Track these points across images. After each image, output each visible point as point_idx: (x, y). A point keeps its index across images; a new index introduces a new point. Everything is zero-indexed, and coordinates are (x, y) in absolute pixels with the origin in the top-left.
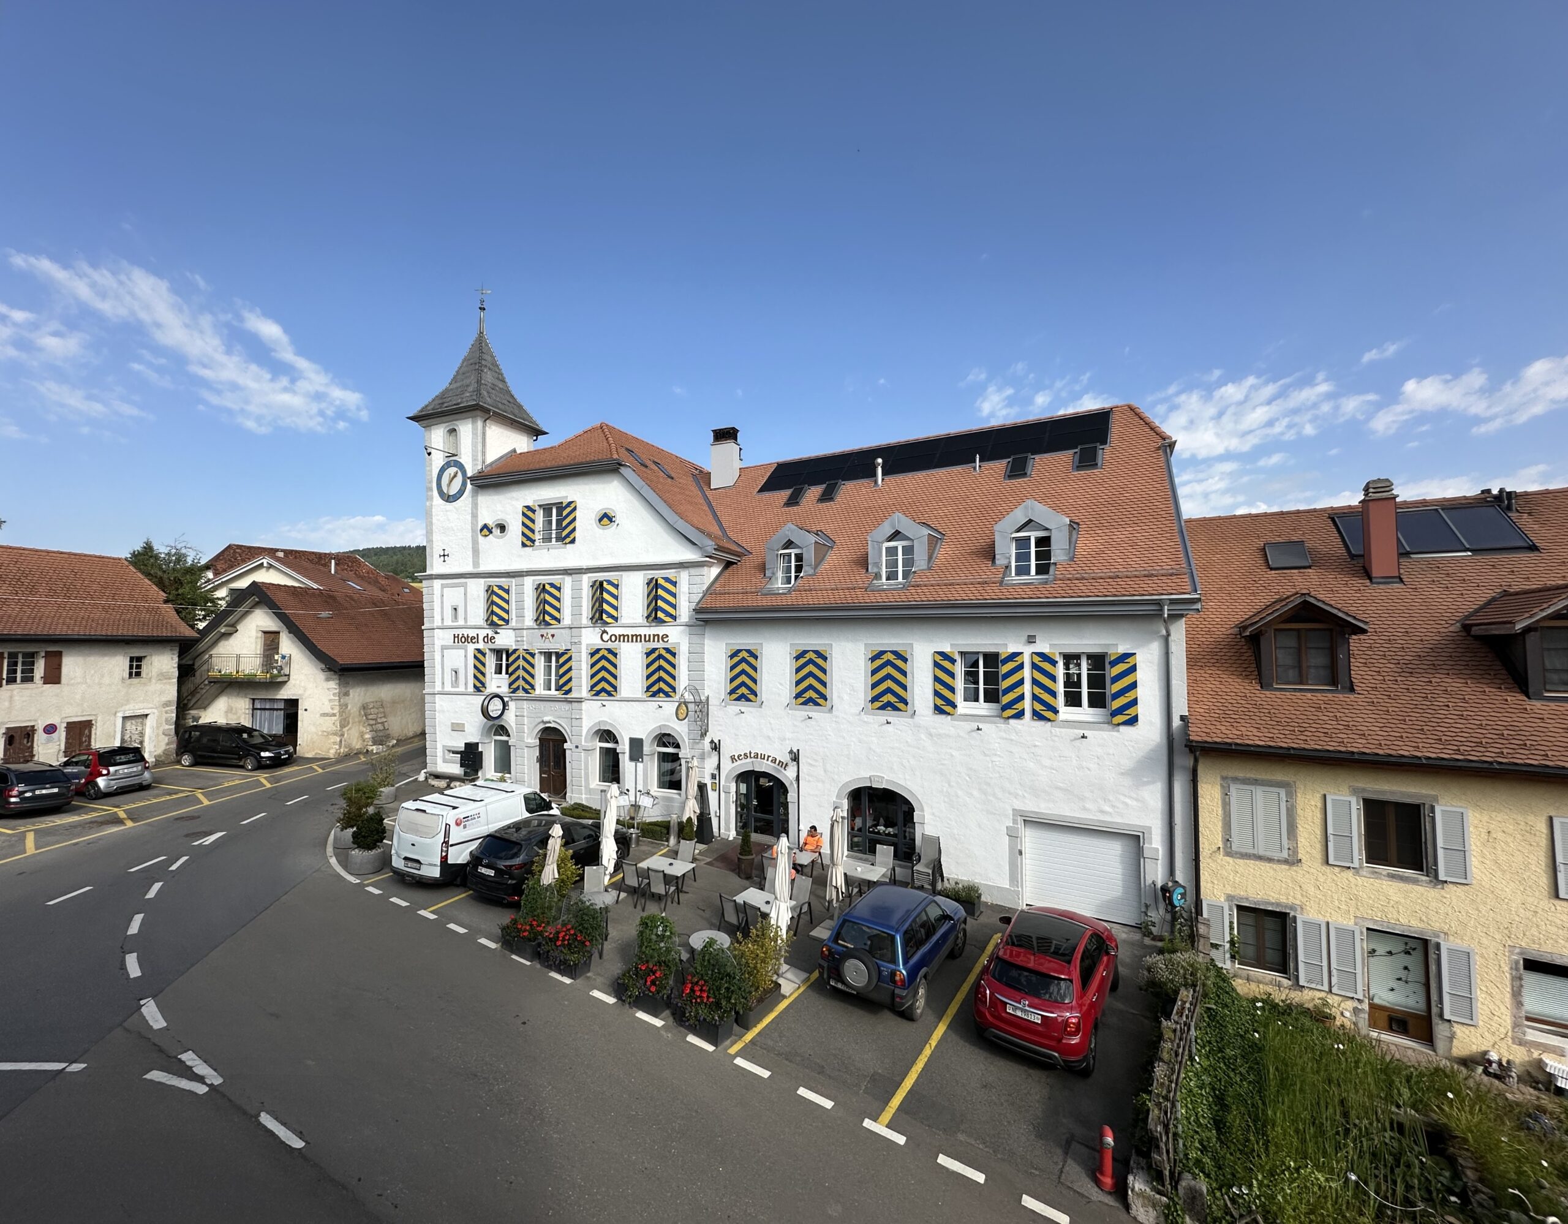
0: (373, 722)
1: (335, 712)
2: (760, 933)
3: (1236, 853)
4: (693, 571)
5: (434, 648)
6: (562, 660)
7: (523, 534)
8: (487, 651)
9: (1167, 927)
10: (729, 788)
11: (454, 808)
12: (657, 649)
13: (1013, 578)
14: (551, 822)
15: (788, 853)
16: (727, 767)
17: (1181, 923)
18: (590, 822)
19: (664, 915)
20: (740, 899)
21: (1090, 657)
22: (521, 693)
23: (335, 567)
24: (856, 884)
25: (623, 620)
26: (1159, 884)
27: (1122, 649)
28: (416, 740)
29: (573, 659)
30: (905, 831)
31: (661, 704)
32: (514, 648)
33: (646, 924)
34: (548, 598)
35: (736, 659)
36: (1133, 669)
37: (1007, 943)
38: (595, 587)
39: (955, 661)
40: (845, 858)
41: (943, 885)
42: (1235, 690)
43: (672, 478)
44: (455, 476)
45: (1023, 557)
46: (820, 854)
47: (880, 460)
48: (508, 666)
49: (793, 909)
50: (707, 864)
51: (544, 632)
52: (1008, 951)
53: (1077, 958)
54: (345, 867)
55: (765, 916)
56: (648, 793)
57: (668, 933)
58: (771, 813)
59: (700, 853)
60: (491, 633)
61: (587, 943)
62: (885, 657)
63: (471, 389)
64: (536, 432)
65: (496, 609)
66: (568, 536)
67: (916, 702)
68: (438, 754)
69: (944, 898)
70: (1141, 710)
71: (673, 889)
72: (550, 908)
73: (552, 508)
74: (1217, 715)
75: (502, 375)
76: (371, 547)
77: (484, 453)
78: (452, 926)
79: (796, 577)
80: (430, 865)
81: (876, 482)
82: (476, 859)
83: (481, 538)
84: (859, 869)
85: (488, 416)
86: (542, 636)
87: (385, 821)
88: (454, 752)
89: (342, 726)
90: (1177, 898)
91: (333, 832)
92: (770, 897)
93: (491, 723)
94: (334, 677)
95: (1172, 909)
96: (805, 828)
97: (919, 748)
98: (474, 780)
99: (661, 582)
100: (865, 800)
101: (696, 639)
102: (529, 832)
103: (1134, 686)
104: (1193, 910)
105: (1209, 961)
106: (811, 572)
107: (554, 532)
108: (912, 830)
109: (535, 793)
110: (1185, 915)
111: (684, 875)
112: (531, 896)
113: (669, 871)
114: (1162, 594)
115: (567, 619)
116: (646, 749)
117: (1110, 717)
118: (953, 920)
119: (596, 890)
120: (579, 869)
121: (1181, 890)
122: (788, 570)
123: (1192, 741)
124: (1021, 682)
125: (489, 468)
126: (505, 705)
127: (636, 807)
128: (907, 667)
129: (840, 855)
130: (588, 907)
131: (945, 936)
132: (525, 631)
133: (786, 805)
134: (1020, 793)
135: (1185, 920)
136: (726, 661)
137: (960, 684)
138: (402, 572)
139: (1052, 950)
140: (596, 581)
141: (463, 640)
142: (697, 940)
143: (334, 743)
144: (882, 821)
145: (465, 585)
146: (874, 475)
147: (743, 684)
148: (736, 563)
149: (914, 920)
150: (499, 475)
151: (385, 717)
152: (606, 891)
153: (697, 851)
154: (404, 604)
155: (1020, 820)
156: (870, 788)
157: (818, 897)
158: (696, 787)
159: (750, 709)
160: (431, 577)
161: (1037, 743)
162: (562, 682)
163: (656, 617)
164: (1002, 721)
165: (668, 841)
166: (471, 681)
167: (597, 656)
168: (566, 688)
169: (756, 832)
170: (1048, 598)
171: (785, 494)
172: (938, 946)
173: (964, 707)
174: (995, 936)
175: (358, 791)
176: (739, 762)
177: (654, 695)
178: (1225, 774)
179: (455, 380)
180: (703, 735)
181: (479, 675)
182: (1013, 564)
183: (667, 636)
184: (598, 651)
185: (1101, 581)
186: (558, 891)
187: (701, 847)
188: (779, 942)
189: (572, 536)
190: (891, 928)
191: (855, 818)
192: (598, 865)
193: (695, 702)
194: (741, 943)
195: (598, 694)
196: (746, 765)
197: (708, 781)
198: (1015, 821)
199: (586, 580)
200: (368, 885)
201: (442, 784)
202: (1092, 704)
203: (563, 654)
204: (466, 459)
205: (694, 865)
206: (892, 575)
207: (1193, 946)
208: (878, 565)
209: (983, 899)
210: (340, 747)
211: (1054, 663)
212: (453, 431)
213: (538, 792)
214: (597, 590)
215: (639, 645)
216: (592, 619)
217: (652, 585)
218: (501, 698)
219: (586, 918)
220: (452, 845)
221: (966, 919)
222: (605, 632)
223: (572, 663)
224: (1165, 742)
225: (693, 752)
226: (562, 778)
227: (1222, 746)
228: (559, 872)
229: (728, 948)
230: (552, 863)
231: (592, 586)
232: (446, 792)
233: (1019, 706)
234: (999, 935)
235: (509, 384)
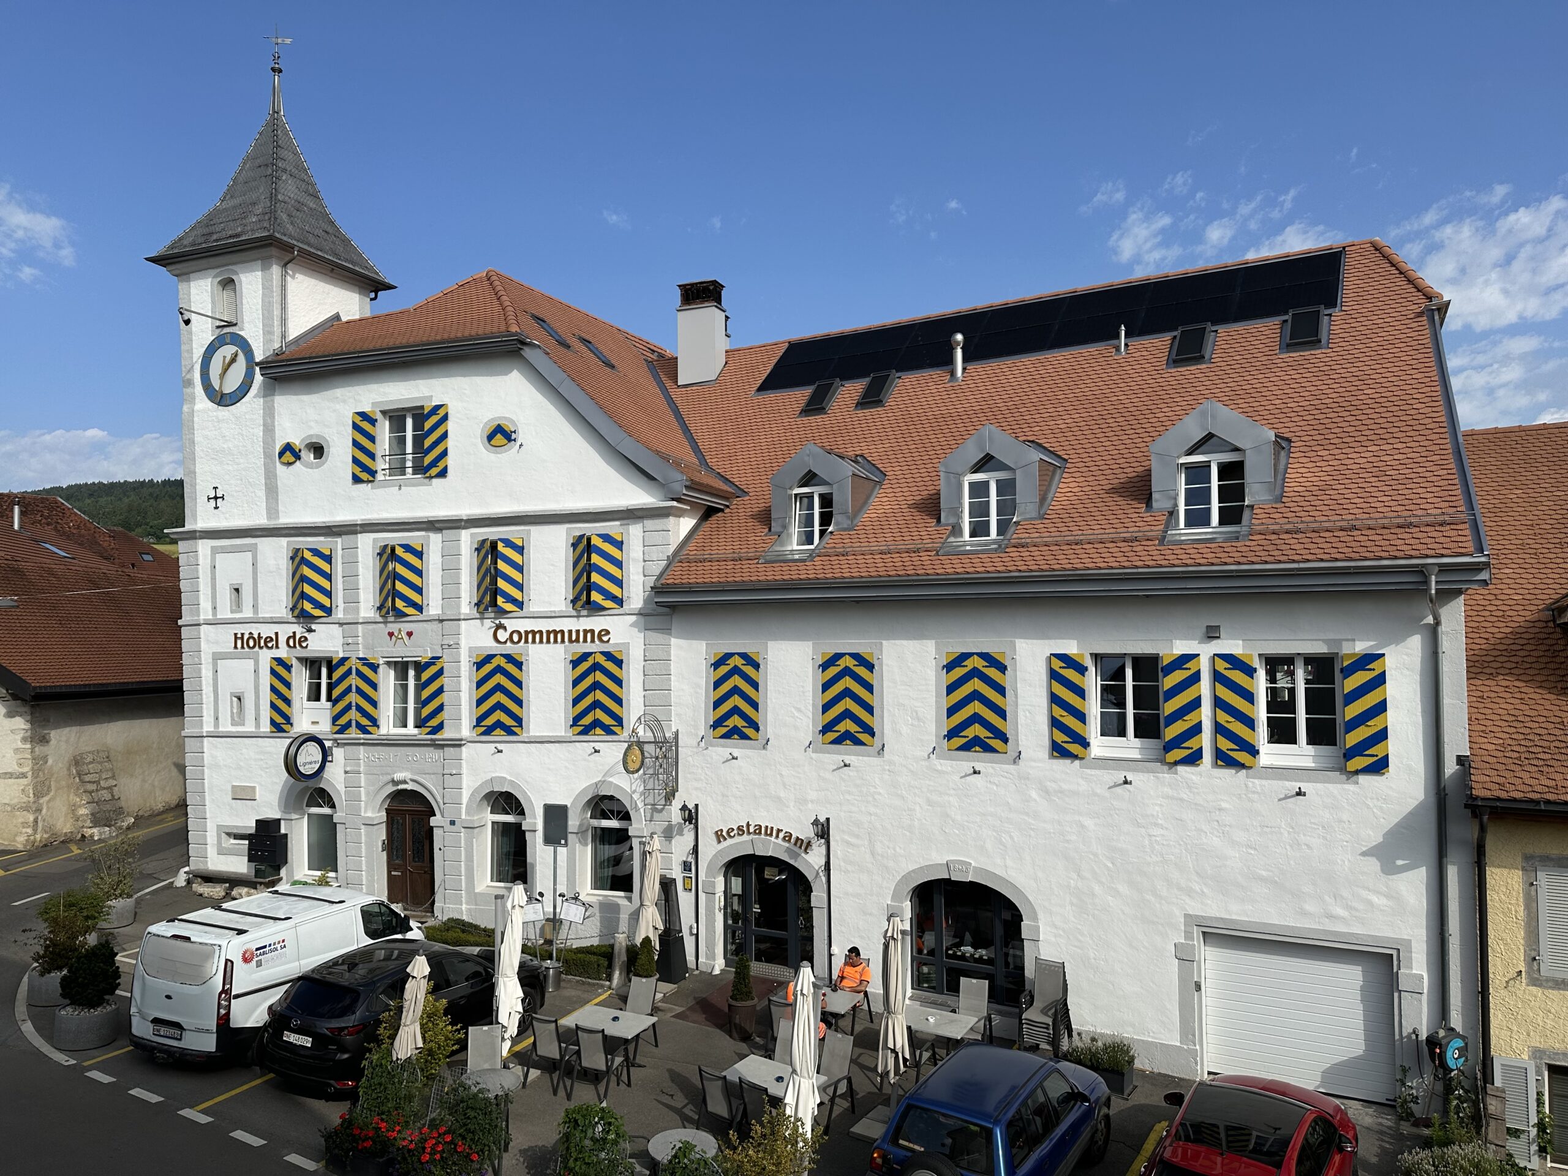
0: (93, 787)
1: (25, 769)
2: (767, 1131)
3: (1548, 980)
4: (650, 524)
5: (200, 658)
6: (425, 676)
7: (355, 461)
8: (294, 662)
9: (1437, 1103)
10: (713, 885)
11: (241, 932)
12: (590, 654)
13: (1182, 530)
14: (410, 951)
15: (815, 994)
16: (710, 849)
17: (1459, 1097)
18: (476, 950)
19: (604, 1104)
20: (731, 1075)
21: (1309, 660)
22: (353, 733)
23: (21, 520)
24: (928, 1044)
25: (532, 607)
26: (1423, 1036)
27: (1361, 647)
28: (169, 816)
29: (445, 675)
30: (1007, 955)
31: (598, 746)
32: (341, 655)
33: (575, 1121)
34: (401, 570)
35: (724, 670)
36: (1380, 680)
37: (1177, 1136)
38: (483, 552)
39: (1086, 669)
40: (907, 1002)
41: (1070, 1042)
42: (1545, 713)
43: (613, 367)
44: (233, 360)
45: (1196, 496)
46: (866, 994)
47: (959, 337)
48: (331, 687)
49: (823, 1089)
50: (677, 1016)
51: (393, 627)
52: (1180, 1150)
53: (1290, 1158)
54: (50, 1039)
55: (777, 1102)
56: (576, 898)
57: (612, 1136)
58: (783, 926)
59: (664, 999)
60: (299, 630)
61: (475, 1157)
62: (970, 664)
63: (259, 209)
64: (373, 286)
65: (308, 589)
66: (434, 463)
67: (1022, 738)
68: (209, 841)
69: (1073, 1065)
70: (1393, 747)
71: (618, 1060)
72: (409, 1098)
73: (404, 418)
74: (1516, 755)
75: (313, 185)
76: (82, 482)
77: (284, 321)
78: (239, 1135)
79: (822, 533)
80: (199, 1030)
81: (953, 373)
82: (279, 1019)
83: (280, 469)
84: (931, 1020)
85: (290, 256)
86: (391, 634)
87: (118, 958)
88: (237, 837)
89: (38, 795)
90: (1452, 1056)
91: (25, 979)
92: (783, 1070)
93: (303, 784)
94: (23, 709)
95: (1445, 1075)
96: (839, 951)
97: (1027, 814)
98: (273, 883)
99: (596, 541)
100: (940, 902)
101: (656, 637)
102: (371, 971)
103: (1381, 708)
104: (1479, 1075)
105: (1504, 1157)
106: (846, 523)
107: (410, 457)
108: (1018, 953)
109: (381, 904)
110: (1466, 1084)
111: (638, 1036)
112: (376, 1081)
113: (613, 1030)
114: (1427, 556)
115: (434, 606)
116: (573, 822)
117: (1342, 760)
118: (1088, 1100)
119: (486, 1066)
120: (458, 1031)
121: (1459, 1043)
122: (808, 521)
123: (1477, 798)
124: (1196, 703)
125: (293, 347)
126: (326, 753)
127: (554, 922)
128: (1006, 681)
129: (900, 996)
130: (475, 1095)
131: (1075, 1127)
132: (360, 626)
133: (807, 912)
134: (1197, 888)
135: (1466, 1091)
136: (707, 672)
137: (1093, 707)
138: (138, 525)
139: (1251, 1147)
140: (484, 541)
141: (251, 643)
142: (662, 1147)
143: (25, 824)
144: (968, 937)
145: (253, 549)
146: (950, 361)
147: (736, 710)
148: (722, 510)
149: (1024, 1103)
150: (311, 360)
151: (113, 777)
152: (505, 1067)
153: (659, 996)
154: (144, 582)
155: (1196, 932)
156: (948, 881)
157: (863, 1067)
158: (657, 886)
159: (749, 752)
160: (193, 535)
161: (1224, 805)
162: (426, 712)
163: (588, 601)
164: (1166, 768)
165: (609, 978)
166: (266, 713)
167: (488, 668)
168: (434, 723)
169: (758, 959)
170: (1239, 563)
171: (801, 395)
172: (1063, 1145)
173: (1100, 745)
174: (1158, 1127)
175: (69, 906)
176: (729, 842)
177: (586, 731)
178: (1530, 850)
179: (230, 193)
180: (670, 796)
181: (280, 704)
182: (1182, 508)
183: (608, 633)
184: (489, 658)
185: (1327, 534)
186: (422, 1070)
187: (667, 988)
188: (801, 1144)
189: (441, 465)
190: (986, 1116)
191: (923, 932)
192: (491, 1023)
193: (655, 742)
194: (735, 1149)
195: (488, 731)
196: (740, 846)
197: (677, 874)
198: (1188, 935)
199: (467, 539)
200: (90, 1068)
201: (218, 891)
202: (1311, 741)
203: (428, 665)
204: (253, 331)
205: (654, 1019)
206: (981, 529)
207: (1478, 1133)
208: (957, 513)
209: (1137, 1064)
210: (35, 831)
211: (1250, 672)
212: (228, 283)
213: (386, 901)
214: (486, 556)
215: (560, 648)
216: (478, 605)
217: (581, 547)
218: (320, 742)
219: (471, 1114)
220: (237, 996)
221: (1109, 1099)
222: (500, 626)
223: (445, 680)
224: (1433, 800)
225: (653, 826)
226: (428, 877)
227: (1524, 806)
228: (424, 1038)
229: (715, 1158)
230: (413, 1022)
231: (478, 550)
232: (225, 906)
233: (1193, 743)
234: (1165, 1124)
235: (325, 202)
